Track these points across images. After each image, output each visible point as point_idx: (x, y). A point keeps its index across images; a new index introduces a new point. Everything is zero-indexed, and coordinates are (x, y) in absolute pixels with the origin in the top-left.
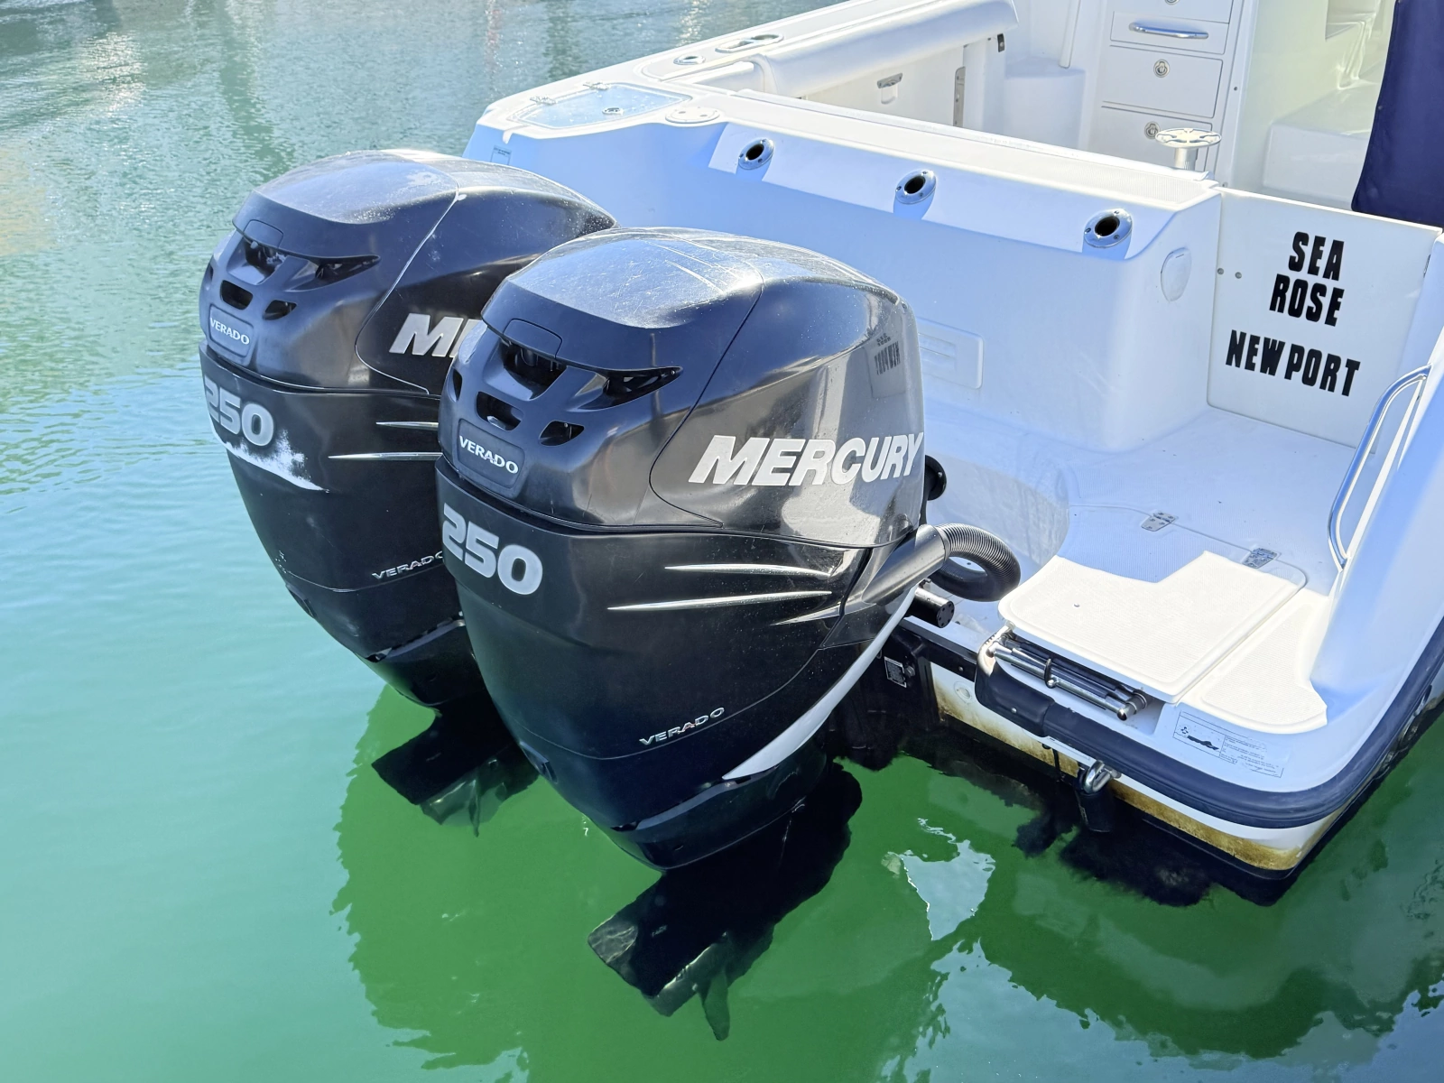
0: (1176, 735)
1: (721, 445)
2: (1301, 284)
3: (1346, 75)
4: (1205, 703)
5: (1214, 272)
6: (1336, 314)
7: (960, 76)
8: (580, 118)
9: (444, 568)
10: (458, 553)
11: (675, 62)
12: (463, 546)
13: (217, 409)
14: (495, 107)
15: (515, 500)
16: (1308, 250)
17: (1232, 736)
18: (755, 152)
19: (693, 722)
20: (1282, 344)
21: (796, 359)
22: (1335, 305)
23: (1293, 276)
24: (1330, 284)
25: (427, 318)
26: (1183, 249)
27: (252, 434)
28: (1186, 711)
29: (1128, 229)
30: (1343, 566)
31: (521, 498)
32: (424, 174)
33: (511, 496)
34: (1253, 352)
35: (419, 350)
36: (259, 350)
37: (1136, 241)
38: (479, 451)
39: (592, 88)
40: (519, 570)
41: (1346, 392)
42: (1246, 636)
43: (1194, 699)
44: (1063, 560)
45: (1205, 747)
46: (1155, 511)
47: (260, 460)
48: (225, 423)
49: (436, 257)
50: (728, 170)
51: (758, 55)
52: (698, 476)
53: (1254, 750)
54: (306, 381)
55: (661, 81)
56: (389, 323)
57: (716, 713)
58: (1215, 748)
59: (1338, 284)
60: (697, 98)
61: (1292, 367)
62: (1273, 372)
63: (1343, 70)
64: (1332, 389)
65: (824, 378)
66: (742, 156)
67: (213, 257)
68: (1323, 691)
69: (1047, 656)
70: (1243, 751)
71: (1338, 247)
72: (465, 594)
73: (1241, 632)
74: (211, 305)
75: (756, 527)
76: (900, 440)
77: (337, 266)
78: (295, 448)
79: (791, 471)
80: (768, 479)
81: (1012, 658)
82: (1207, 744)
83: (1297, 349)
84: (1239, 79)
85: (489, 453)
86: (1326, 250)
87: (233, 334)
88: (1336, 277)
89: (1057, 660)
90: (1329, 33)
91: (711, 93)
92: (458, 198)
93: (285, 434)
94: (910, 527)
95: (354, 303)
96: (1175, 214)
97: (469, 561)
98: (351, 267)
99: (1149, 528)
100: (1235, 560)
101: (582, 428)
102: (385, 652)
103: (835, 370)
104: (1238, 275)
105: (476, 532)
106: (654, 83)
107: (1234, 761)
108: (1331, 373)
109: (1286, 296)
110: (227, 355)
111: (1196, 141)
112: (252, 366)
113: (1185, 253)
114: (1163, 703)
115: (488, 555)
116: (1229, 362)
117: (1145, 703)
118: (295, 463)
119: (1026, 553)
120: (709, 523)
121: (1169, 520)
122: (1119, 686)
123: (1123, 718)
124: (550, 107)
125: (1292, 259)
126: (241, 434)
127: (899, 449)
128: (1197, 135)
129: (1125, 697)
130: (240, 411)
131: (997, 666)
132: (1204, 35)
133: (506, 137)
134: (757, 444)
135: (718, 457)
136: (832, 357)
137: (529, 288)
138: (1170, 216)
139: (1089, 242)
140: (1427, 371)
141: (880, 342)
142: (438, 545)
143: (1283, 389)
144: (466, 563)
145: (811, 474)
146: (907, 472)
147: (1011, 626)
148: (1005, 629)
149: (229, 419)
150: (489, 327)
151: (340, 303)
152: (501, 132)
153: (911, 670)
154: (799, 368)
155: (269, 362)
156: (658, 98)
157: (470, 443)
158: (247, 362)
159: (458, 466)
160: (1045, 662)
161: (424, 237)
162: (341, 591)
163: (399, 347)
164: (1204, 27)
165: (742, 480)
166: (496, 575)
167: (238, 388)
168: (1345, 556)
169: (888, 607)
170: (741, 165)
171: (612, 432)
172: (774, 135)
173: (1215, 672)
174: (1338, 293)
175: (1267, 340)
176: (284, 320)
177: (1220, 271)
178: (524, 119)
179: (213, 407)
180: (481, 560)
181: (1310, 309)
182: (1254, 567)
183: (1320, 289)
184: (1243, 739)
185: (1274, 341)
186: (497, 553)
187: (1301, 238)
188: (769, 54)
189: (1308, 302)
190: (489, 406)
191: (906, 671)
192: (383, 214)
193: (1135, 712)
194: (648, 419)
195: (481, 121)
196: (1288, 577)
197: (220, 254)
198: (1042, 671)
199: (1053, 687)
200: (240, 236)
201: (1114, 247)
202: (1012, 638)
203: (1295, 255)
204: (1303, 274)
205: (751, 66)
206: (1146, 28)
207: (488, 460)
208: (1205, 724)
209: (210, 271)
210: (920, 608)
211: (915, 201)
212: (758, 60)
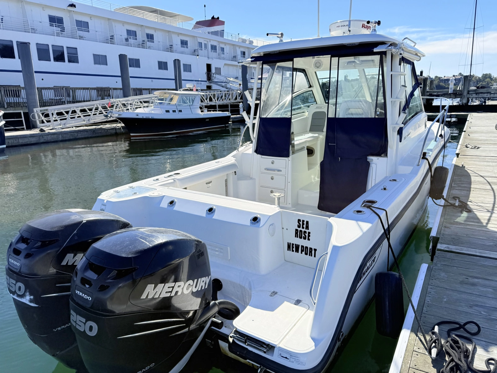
0: (279, 356)
1: (150, 287)
2: (301, 231)
3: (314, 178)
4: (285, 346)
5: (281, 228)
6: (310, 238)
7: (226, 181)
8: (126, 196)
9: (71, 328)
10: (74, 324)
11: (154, 180)
12: (76, 322)
13: (9, 284)
14: (103, 193)
15: (90, 308)
16: (301, 223)
17: (292, 355)
18: (172, 203)
19: (145, 369)
20: (299, 245)
21: (174, 260)
22: (309, 236)
23: (299, 229)
24: (307, 231)
25: (73, 255)
26: (273, 224)
27: (19, 291)
28: (281, 349)
29: (260, 220)
30: (315, 304)
31: (92, 307)
32: (75, 216)
33: (89, 307)
34: (293, 247)
35: (70, 264)
36: (22, 267)
37: (262, 223)
38: (81, 294)
39: (130, 188)
40: (91, 328)
41: (315, 256)
42: (295, 325)
43: (281, 345)
44: (250, 307)
45: (286, 359)
46: (273, 291)
47: (20, 299)
48: (11, 288)
49: (76, 238)
50: (165, 207)
51: (175, 178)
52: (144, 296)
53: (297, 358)
54: (35, 275)
55: (149, 185)
56: (61, 256)
57: (152, 365)
58: (288, 359)
59: (309, 231)
60: (158, 189)
61: (302, 251)
62: (298, 252)
63: (313, 177)
64: (312, 256)
65: (182, 264)
66: (168, 204)
67: (12, 242)
68: (313, 339)
69: (245, 336)
70: (295, 359)
71: (307, 222)
72: (77, 336)
73: (293, 324)
74: (10, 255)
75: (161, 309)
76: (203, 279)
77: (47, 242)
78: (31, 295)
79: (171, 292)
80: (164, 295)
81: (236, 338)
82: (286, 358)
83: (302, 246)
84: (290, 180)
85: (83, 295)
86: (305, 223)
87: (15, 263)
88: (308, 229)
89: (248, 337)
90: (309, 169)
91: (161, 188)
92: (84, 222)
93: (28, 291)
94: (208, 302)
95: (52, 252)
96: (270, 216)
97: (78, 327)
98: (51, 243)
99: (271, 296)
100: (292, 303)
101: (109, 286)
102: (58, 353)
103: (186, 262)
104: (287, 229)
105: (79, 318)
106: (147, 186)
107: (293, 362)
108: (311, 252)
109: (298, 234)
110: (13, 269)
111: (279, 196)
112: (20, 271)
113: (274, 225)
114: (274, 347)
115: (82, 324)
116: (288, 250)
117: (270, 348)
118: (30, 299)
119: (244, 304)
120: (147, 310)
121: (276, 293)
122: (264, 343)
123: (265, 352)
124: (118, 193)
125: (298, 225)
126: (15, 291)
127: (203, 281)
128: (279, 194)
129: (265, 346)
130: (15, 285)
131: (233, 340)
132: (281, 171)
133: (105, 201)
134: (161, 286)
135: (149, 291)
136: (185, 258)
137: (98, 248)
138: (269, 216)
139: (252, 223)
140: (327, 253)
141: (198, 252)
142: (70, 322)
143: (301, 256)
144: (77, 327)
145: (177, 292)
146: (206, 287)
147: (236, 328)
148: (235, 329)
149: (12, 287)
150: (86, 258)
151: (49, 252)
152: (104, 200)
153: (213, 343)
154: (176, 261)
155: (24, 270)
156: (148, 190)
157: (78, 292)
158: (18, 271)
159: (75, 298)
160: (245, 338)
161: (73, 233)
162: (43, 336)
163: (64, 263)
164: (281, 169)
165: (157, 296)
166: (85, 330)
167: (15, 278)
168: (315, 302)
169: (205, 325)
170: (168, 206)
171: (120, 285)
172: (176, 198)
173: (287, 337)
174: (309, 233)
175: (295, 244)
176: (30, 259)
177: (283, 228)
178: (111, 196)
179: (8, 284)
180: (80, 326)
181: (304, 237)
182: (296, 305)
183: (305, 232)
184: (295, 356)
185: (297, 245)
186: (85, 324)
187: (299, 220)
188: (177, 178)
189: (303, 235)
190: (84, 281)
191: (212, 343)
192: (62, 227)
193: (268, 350)
194: (132, 280)
195: (99, 197)
196: (304, 307)
197: (14, 240)
198: (244, 341)
199: (247, 345)
200: (20, 235)
201: (257, 224)
202: (237, 332)
203: (298, 224)
204: (301, 229)
205: (173, 181)
206: (268, 170)
207: (83, 297)
208: (285, 352)
209: (11, 245)
210: (214, 323)
211: (211, 214)
212: (174, 179)
